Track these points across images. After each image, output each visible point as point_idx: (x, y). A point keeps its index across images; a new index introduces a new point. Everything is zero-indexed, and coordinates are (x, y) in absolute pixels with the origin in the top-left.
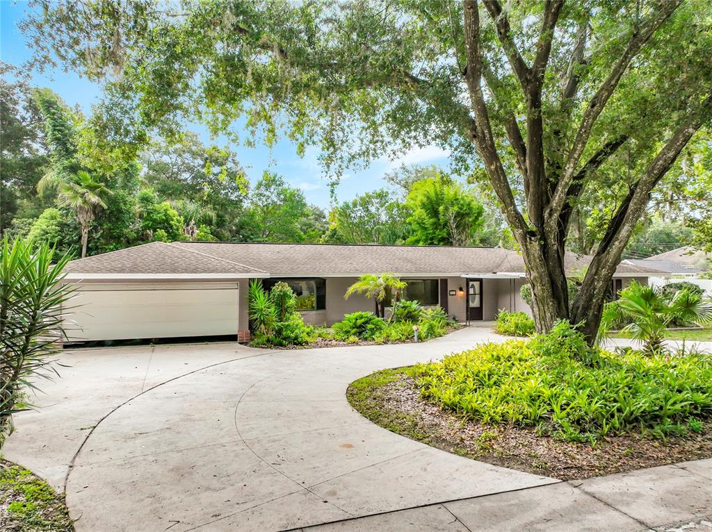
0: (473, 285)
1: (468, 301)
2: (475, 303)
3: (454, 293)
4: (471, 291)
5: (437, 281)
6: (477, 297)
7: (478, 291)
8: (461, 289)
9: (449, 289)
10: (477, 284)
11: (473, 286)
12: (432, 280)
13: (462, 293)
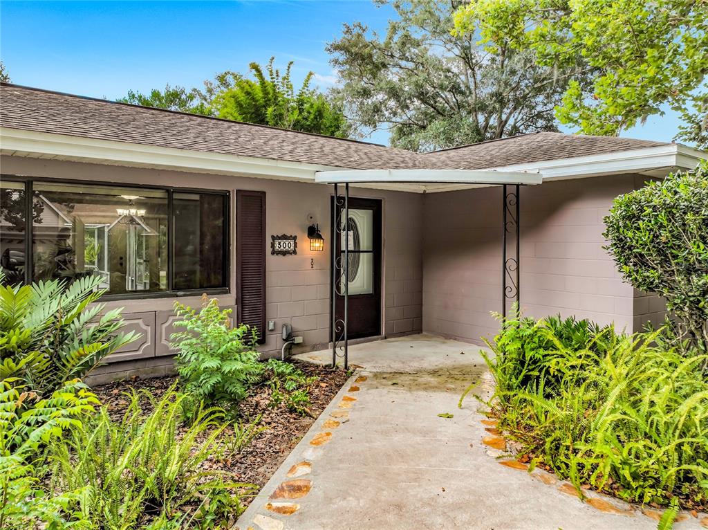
0: (350, 220)
1: (335, 276)
2: (359, 283)
3: (288, 245)
4: (347, 242)
5: (224, 197)
6: (365, 261)
7: (366, 242)
8: (313, 233)
9: (271, 231)
10: (362, 219)
11: (351, 225)
12: (204, 194)
13: (317, 244)
